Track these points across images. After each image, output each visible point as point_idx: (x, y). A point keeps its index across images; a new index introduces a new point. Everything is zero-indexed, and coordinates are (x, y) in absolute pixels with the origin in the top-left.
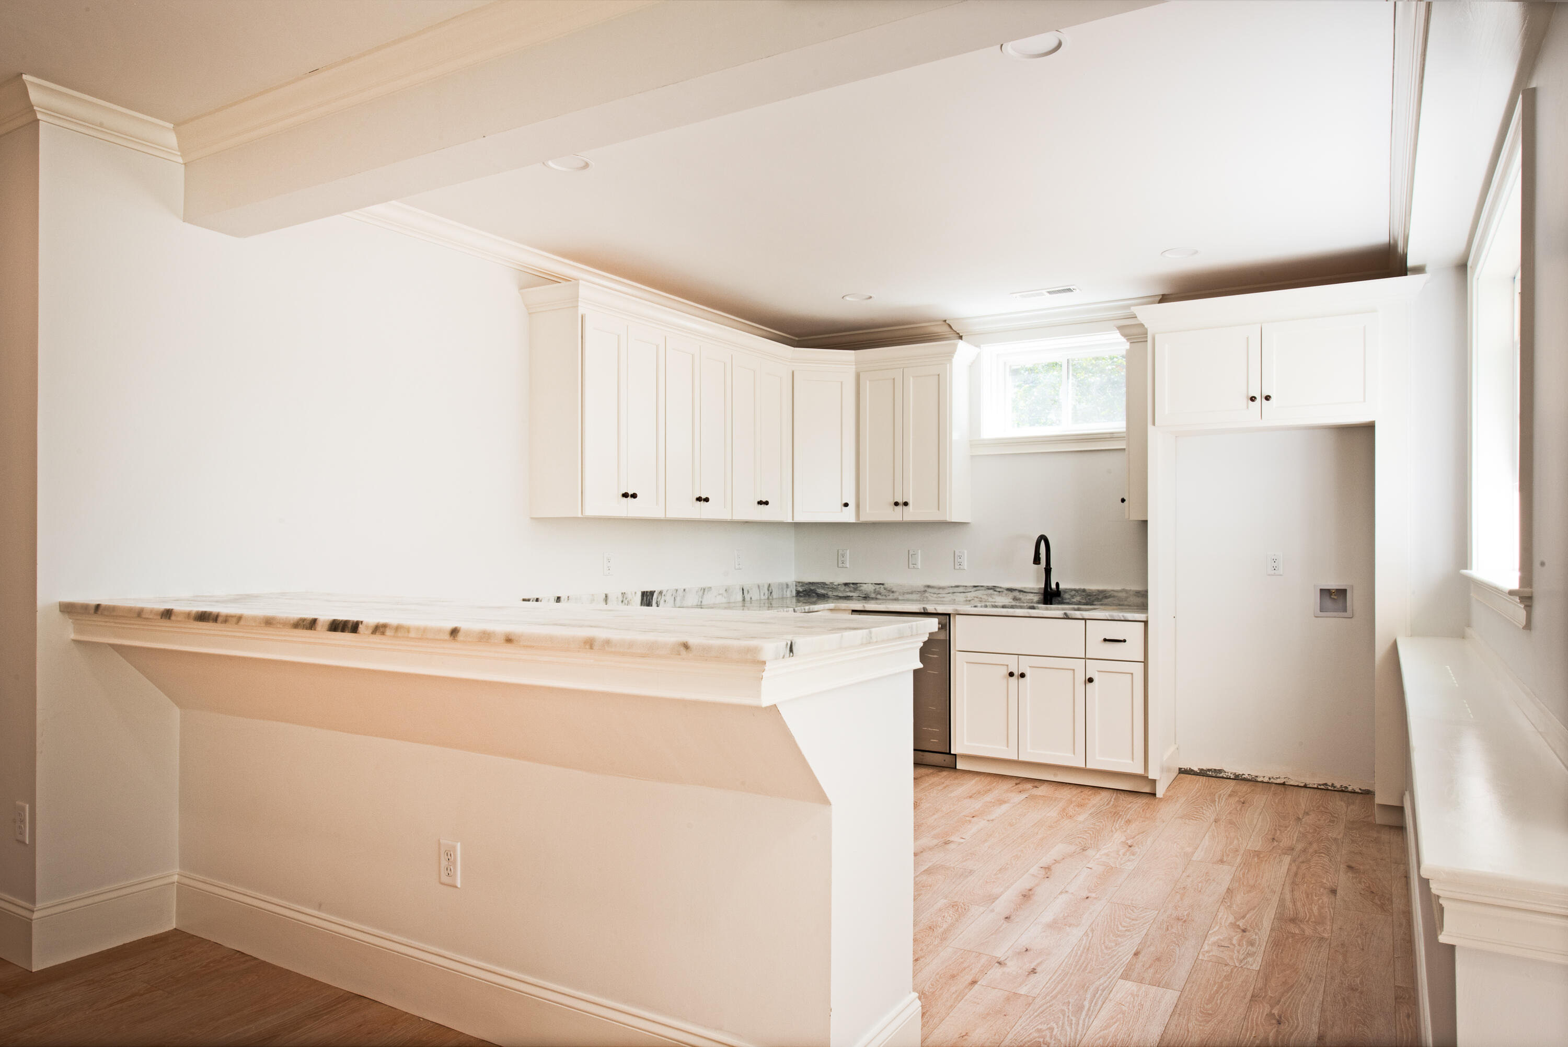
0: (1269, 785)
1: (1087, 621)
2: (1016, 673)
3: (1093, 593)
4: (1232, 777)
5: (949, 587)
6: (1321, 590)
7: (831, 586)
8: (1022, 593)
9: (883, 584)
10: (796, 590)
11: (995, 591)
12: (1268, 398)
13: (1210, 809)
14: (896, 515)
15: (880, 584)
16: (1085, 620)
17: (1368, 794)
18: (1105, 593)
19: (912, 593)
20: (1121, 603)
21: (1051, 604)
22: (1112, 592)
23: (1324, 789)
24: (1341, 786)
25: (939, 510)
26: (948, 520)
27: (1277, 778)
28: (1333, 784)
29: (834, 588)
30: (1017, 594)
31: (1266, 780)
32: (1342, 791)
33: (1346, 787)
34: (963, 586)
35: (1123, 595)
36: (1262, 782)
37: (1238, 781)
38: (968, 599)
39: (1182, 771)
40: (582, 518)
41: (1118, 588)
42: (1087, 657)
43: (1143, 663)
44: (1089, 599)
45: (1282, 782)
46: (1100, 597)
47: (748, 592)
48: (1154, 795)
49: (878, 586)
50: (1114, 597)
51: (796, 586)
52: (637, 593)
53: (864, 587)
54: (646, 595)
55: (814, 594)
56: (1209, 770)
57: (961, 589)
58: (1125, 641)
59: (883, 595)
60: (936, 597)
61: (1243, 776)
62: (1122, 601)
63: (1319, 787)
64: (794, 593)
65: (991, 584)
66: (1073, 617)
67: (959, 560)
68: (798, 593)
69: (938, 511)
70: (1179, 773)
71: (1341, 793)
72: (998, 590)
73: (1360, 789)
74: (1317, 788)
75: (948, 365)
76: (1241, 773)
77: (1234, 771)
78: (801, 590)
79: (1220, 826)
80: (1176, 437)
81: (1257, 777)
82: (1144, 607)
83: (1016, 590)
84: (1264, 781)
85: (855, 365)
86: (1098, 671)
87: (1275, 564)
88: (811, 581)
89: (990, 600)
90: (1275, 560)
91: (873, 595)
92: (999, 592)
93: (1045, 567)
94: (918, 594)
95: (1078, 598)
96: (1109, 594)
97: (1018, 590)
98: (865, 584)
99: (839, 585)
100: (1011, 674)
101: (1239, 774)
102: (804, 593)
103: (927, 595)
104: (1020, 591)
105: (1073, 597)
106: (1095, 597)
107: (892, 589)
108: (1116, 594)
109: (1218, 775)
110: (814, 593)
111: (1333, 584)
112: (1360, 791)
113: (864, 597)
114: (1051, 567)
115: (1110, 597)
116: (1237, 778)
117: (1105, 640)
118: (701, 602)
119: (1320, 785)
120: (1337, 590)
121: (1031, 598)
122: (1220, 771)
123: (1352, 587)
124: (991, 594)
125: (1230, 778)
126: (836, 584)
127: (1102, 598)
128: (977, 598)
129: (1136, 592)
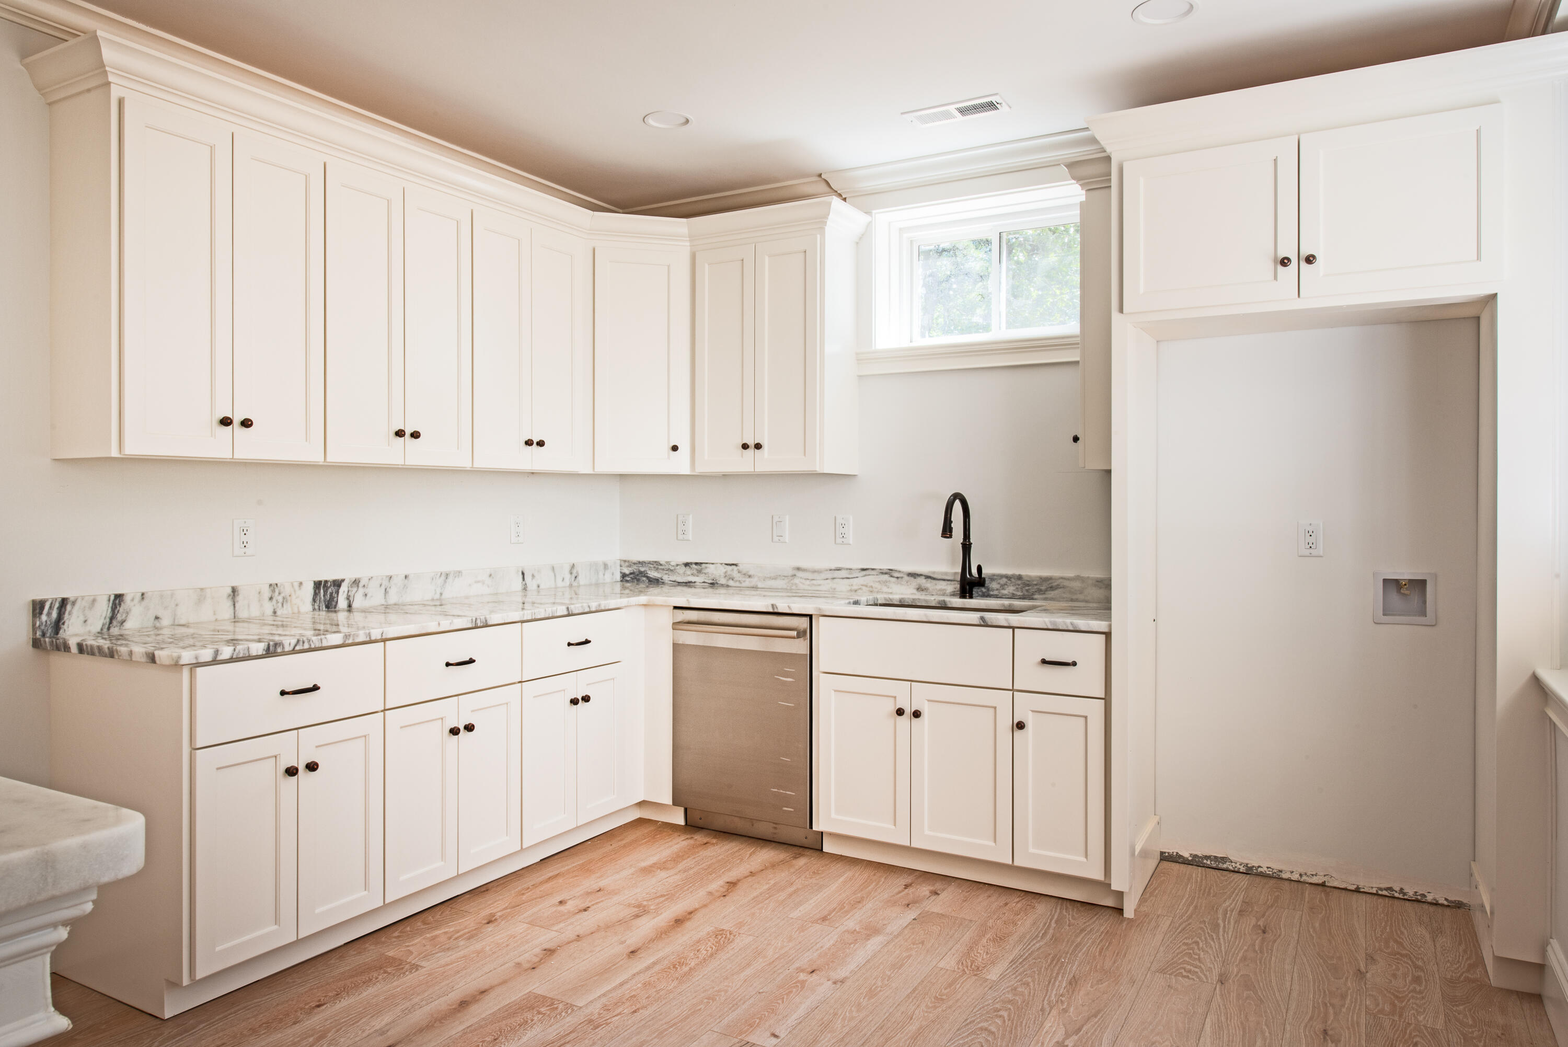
0: (1300, 886)
1: (1016, 630)
2: (908, 711)
3: (1033, 581)
4: (1242, 869)
5: (827, 570)
6: (1385, 581)
7: (667, 567)
8: (929, 580)
9: (736, 565)
10: (621, 572)
11: (892, 576)
12: (1310, 260)
13: (1211, 947)
14: (746, 462)
15: (733, 564)
16: (1013, 628)
17: (1459, 907)
18: (1050, 581)
19: (775, 578)
20: (1075, 597)
21: (971, 597)
22: (1061, 580)
23: (1387, 896)
24: (1416, 892)
25: (805, 455)
26: (819, 469)
27: (1313, 875)
28: (1402, 889)
29: (672, 570)
30: (922, 581)
31: (1295, 877)
32: (1417, 901)
33: (1423, 896)
34: (847, 569)
35: (1077, 585)
36: (1289, 880)
37: (1252, 878)
38: (855, 587)
39: (1165, 857)
40: (122, 458)
41: (1070, 574)
42: (1015, 688)
43: (1103, 701)
44: (1027, 591)
45: (1320, 882)
46: (1043, 588)
47: (533, 576)
48: (1120, 911)
49: (730, 568)
50: (1064, 587)
51: (621, 566)
52: (304, 584)
53: (711, 569)
54: (325, 586)
55: (644, 579)
56: (1207, 857)
57: (843, 574)
58: (1074, 664)
59: (737, 581)
60: (809, 585)
61: (1260, 869)
62: (1076, 594)
63: (1380, 892)
64: (618, 577)
65: (885, 567)
66: (994, 624)
67: (843, 531)
68: (624, 576)
69: (804, 457)
70: (1161, 860)
71: (1415, 904)
72: (896, 575)
73: (1446, 899)
74: (1376, 894)
75: (818, 236)
76: (1256, 865)
77: (1245, 861)
78: (627, 572)
79: (1229, 993)
80: (1157, 341)
81: (1281, 871)
82: (1105, 607)
83: (921, 575)
84: (1292, 879)
85: (690, 241)
86: (1033, 711)
87: (1310, 540)
88: (641, 560)
89: (885, 589)
90: (1311, 533)
91: (723, 581)
92: (898, 578)
93: (962, 541)
94: (783, 579)
95: (1010, 590)
96: (1055, 584)
97: (925, 576)
98: (713, 564)
99: (677, 565)
100: (900, 712)
101: (1253, 866)
102: (631, 576)
103: (796, 581)
104: (927, 577)
105: (1003, 586)
106: (1035, 587)
107: (748, 572)
108: (1066, 583)
109: (1221, 866)
110: (645, 576)
111: (1404, 573)
112: (1446, 903)
113: (711, 584)
114: (971, 541)
115: (1057, 587)
116: (1249, 871)
117: (1044, 662)
118: (441, 594)
119: (1381, 889)
120: (1411, 581)
121: (943, 587)
122: (1224, 860)
123: (1435, 576)
124: (886, 582)
125: (1238, 872)
126: (673, 563)
127: (1046, 590)
128: (867, 586)
129: (1098, 581)
